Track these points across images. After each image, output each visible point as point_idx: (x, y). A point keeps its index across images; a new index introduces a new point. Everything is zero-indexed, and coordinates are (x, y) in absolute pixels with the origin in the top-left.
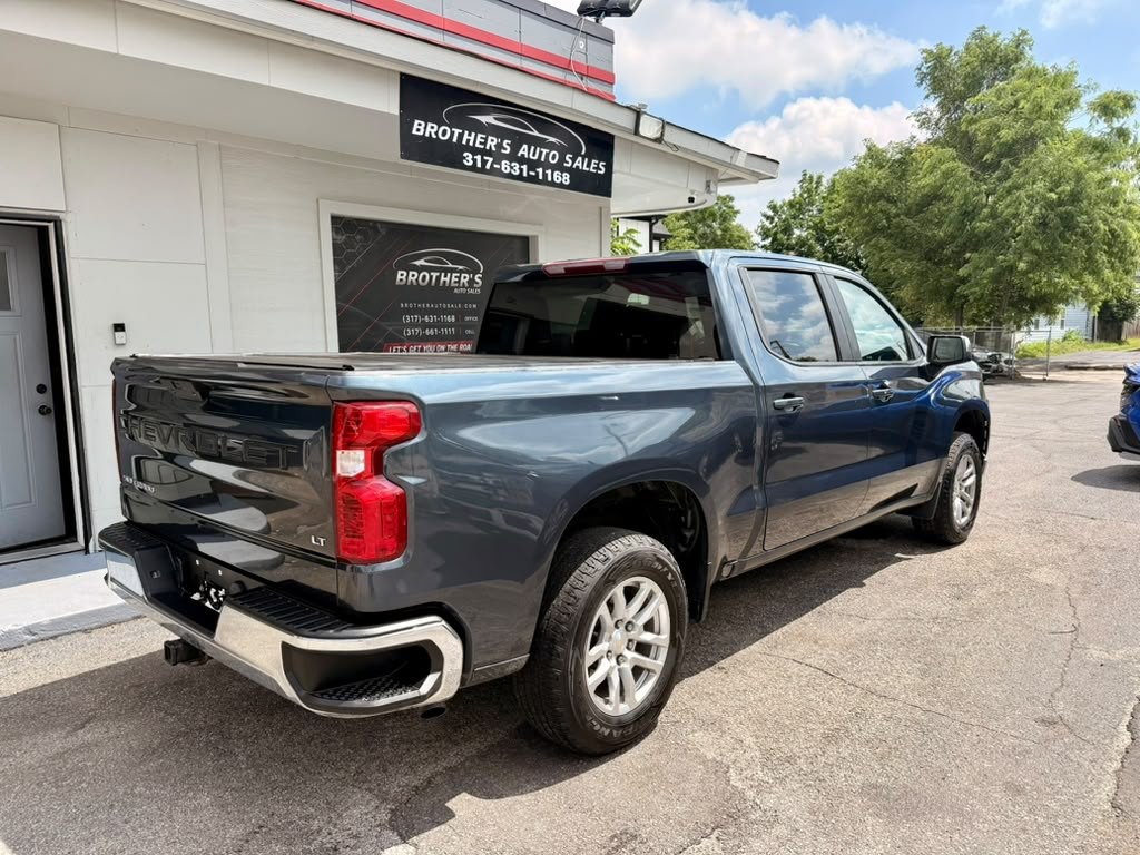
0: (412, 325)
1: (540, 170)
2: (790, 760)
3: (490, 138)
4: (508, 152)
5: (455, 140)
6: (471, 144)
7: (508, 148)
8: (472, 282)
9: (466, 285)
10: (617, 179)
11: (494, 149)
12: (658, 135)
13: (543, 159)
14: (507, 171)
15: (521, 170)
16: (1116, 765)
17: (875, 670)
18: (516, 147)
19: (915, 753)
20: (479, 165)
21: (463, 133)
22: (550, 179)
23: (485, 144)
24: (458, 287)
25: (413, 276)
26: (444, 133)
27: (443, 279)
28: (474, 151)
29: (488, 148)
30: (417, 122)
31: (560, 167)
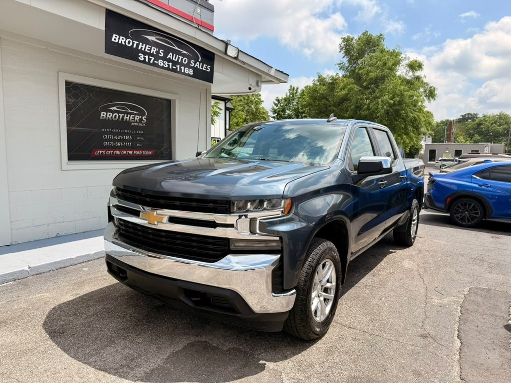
0: (108, 140)
1: (178, 66)
2: (311, 365)
3: (153, 48)
4: (162, 55)
5: (135, 46)
6: (143, 49)
7: (162, 54)
8: (141, 120)
9: (138, 121)
10: (216, 75)
11: (155, 53)
12: (236, 56)
13: (180, 61)
14: (162, 65)
15: (169, 65)
16: (457, 357)
17: (344, 314)
18: (166, 54)
19: (369, 357)
20: (147, 60)
21: (139, 44)
22: (183, 71)
23: (150, 50)
24: (134, 122)
25: (110, 115)
26: (129, 43)
27: (125, 117)
28: (145, 53)
29: (152, 52)
30: (114, 35)
31: (188, 66)
